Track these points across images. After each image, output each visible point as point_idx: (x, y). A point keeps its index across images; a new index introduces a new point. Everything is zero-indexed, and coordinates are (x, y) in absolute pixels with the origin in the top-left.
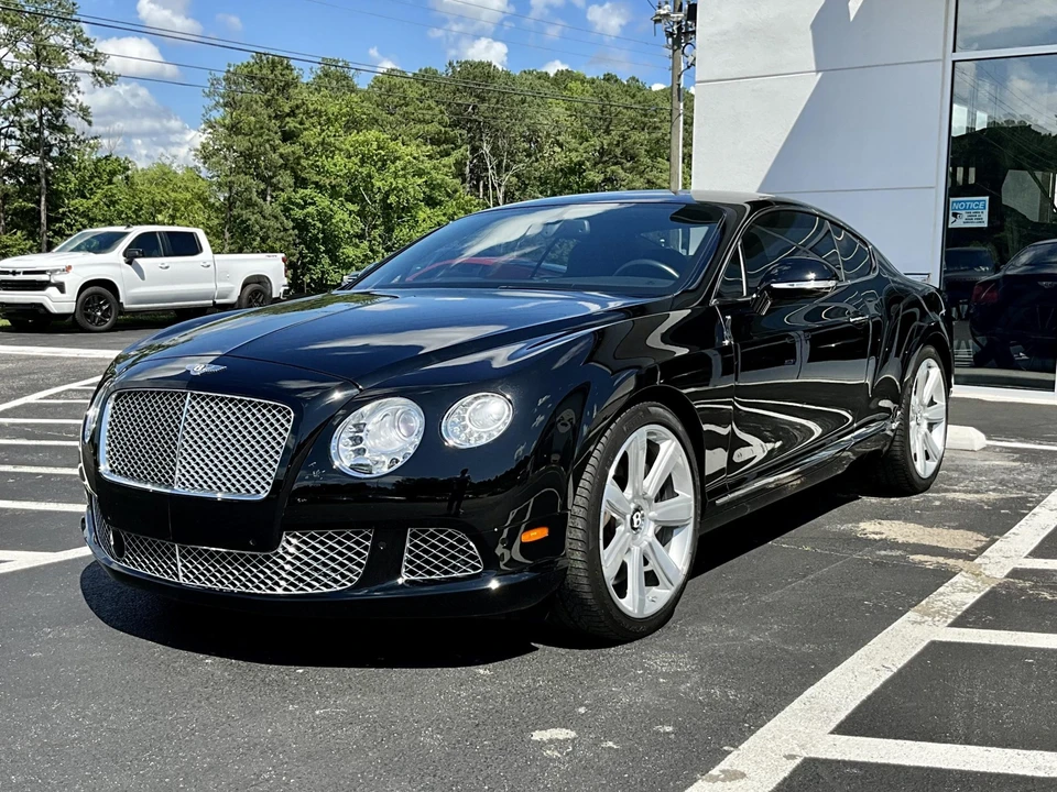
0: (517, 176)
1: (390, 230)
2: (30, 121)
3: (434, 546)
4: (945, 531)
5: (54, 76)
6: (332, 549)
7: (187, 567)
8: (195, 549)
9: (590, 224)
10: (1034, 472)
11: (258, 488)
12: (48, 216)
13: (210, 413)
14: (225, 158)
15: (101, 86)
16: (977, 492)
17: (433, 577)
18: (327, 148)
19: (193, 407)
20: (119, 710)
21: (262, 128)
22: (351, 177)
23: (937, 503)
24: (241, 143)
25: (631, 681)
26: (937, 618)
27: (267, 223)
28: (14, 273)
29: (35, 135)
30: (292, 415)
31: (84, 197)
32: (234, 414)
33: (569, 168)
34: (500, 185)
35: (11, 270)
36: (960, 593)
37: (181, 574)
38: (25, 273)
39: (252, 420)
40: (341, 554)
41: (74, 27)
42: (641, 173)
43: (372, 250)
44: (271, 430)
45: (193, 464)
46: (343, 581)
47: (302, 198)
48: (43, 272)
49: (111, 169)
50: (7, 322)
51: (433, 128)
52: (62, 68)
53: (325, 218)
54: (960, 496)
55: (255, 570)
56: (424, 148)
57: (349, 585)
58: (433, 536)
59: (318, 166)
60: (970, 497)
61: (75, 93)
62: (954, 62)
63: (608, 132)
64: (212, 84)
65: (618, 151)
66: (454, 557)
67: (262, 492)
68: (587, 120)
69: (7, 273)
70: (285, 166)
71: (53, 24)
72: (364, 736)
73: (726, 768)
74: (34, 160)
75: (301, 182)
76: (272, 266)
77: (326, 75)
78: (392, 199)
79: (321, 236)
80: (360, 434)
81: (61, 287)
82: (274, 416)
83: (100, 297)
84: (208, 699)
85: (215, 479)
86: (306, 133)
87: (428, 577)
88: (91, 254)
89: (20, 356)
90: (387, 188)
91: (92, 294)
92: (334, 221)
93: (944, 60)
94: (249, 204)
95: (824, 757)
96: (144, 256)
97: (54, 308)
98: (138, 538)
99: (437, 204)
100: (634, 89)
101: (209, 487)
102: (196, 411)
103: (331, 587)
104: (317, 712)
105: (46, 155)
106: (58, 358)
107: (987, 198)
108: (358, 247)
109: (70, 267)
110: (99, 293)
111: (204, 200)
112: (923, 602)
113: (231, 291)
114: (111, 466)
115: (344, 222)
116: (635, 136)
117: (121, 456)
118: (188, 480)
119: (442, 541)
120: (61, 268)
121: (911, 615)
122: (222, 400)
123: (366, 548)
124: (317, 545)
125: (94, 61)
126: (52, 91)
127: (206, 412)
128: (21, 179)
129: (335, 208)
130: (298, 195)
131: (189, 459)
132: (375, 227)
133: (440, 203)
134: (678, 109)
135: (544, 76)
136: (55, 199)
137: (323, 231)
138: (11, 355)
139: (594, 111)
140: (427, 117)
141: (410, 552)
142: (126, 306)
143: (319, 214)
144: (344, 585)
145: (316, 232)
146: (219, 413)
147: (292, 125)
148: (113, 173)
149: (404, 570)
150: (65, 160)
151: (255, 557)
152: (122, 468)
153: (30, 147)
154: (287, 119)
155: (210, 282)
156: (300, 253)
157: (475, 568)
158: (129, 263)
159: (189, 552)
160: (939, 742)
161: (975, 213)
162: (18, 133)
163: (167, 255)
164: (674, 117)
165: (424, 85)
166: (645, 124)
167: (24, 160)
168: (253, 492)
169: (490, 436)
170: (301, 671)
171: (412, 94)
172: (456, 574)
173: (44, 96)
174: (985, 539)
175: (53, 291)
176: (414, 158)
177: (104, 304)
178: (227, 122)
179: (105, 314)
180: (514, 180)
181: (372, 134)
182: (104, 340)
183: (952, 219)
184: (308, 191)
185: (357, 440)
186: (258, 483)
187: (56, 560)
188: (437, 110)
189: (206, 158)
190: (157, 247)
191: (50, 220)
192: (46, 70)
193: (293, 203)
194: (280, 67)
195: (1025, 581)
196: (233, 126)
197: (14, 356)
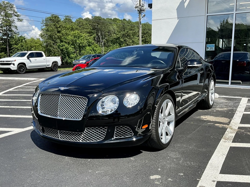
0: (106, 40)
1: (80, 51)
2: (4, 29)
3: (122, 130)
4: (220, 118)
5: (9, 20)
6: (97, 131)
7: (61, 136)
8: (63, 132)
9: (144, 52)
10: (231, 103)
11: (79, 117)
12: (9, 49)
13: (66, 99)
14: (46, 36)
15: (19, 22)
16: (222, 108)
17: (121, 137)
18: (67, 34)
19: (62, 98)
20: (48, 173)
21: (53, 30)
22: (72, 40)
23: (215, 111)
24: (49, 33)
25: (168, 161)
26: (229, 141)
27: (55, 50)
28: (4, 62)
29: (6, 32)
30: (87, 100)
31: (16, 45)
32: (72, 99)
33: (117, 38)
34: (103, 42)
35: (3, 61)
36: (230, 134)
37: (59, 137)
38: (6, 61)
39: (77, 101)
40: (100, 133)
41: (13, 9)
42: (131, 39)
43: (77, 55)
44: (82, 103)
45: (62, 111)
46: (100, 139)
47: (62, 45)
48: (10, 61)
49: (22, 39)
50: (2, 72)
51: (88, 30)
52: (11, 18)
53: (67, 49)
54: (219, 109)
55: (78, 137)
56: (87, 34)
57: (102, 140)
58: (121, 128)
59: (65, 38)
60: (221, 109)
61: (14, 23)
62: (207, 16)
63: (124, 31)
64: (43, 21)
65: (127, 35)
66: (126, 133)
67: (80, 118)
68: (120, 28)
69: (2, 61)
70: (58, 38)
71: (9, 9)
72: (110, 179)
73: (200, 185)
74: (6, 37)
75: (62, 41)
76: (58, 59)
77: (66, 19)
78: (81, 45)
79: (66, 53)
80: (103, 104)
81: (14, 64)
82: (82, 100)
83: (22, 66)
84: (69, 169)
85: (68, 115)
86: (62, 31)
87: (120, 137)
88: (20, 57)
89: (6, 79)
90: (80, 43)
91: (21, 66)
92: (69, 49)
93: (205, 15)
94: (51, 46)
95: (221, 181)
96: (31, 58)
97: (12, 69)
98: (48, 129)
99: (90, 46)
100: (129, 22)
101: (66, 117)
102: (63, 99)
103: (97, 140)
104: (97, 172)
105: (8, 36)
106: (15, 80)
107: (214, 44)
108: (74, 55)
109: (15, 60)
110: (22, 65)
111: (41, 45)
112: (224, 136)
113: (50, 65)
114: (41, 111)
115: (71, 50)
116: (130, 32)
117: (43, 109)
118: (61, 115)
119: (124, 129)
120: (14, 60)
121: (222, 140)
122: (69, 96)
123: (105, 131)
124: (94, 131)
125: (18, 17)
126: (9, 23)
127: (65, 99)
128: (3, 41)
129: (69, 47)
130: (61, 44)
131: (61, 110)
132: (77, 50)
133: (91, 46)
134: (140, 26)
135: (111, 19)
136: (10, 46)
137: (67, 52)
138: (4, 79)
139: (121, 27)
140: (88, 28)
141: (116, 132)
142: (27, 68)
143: (66, 48)
144: (100, 140)
145: (65, 52)
146: (68, 99)
147: (59, 30)
148: (22, 40)
149: (114, 136)
150: (12, 37)
151: (78, 134)
152: (44, 112)
153: (5, 35)
154: (59, 28)
155: (45, 63)
156: (62, 56)
157: (131, 135)
158: (28, 59)
159: (62, 132)
160: (245, 175)
161: (212, 48)
162: (2, 32)
163: (36, 57)
164: (140, 28)
165: (87, 21)
166: (132, 29)
167: (3, 37)
168: (78, 118)
169: (134, 104)
170: (89, 160)
171: (84, 23)
172: (127, 137)
173: (7, 24)
174: (229, 120)
175: (12, 65)
176: (85, 36)
177: (23, 68)
178: (46, 29)
179: (23, 70)
180: (106, 41)
181: (76, 31)
182: (24, 76)
183: (207, 49)
184: (63, 43)
185: (102, 105)
186: (79, 116)
187: (24, 131)
188: (89, 26)
189: (42, 37)
190: (34, 56)
191: (9, 50)
192: (7, 18)
193: (60, 46)
194: (57, 18)
195: (242, 130)
196: (47, 30)
197: (5, 79)
